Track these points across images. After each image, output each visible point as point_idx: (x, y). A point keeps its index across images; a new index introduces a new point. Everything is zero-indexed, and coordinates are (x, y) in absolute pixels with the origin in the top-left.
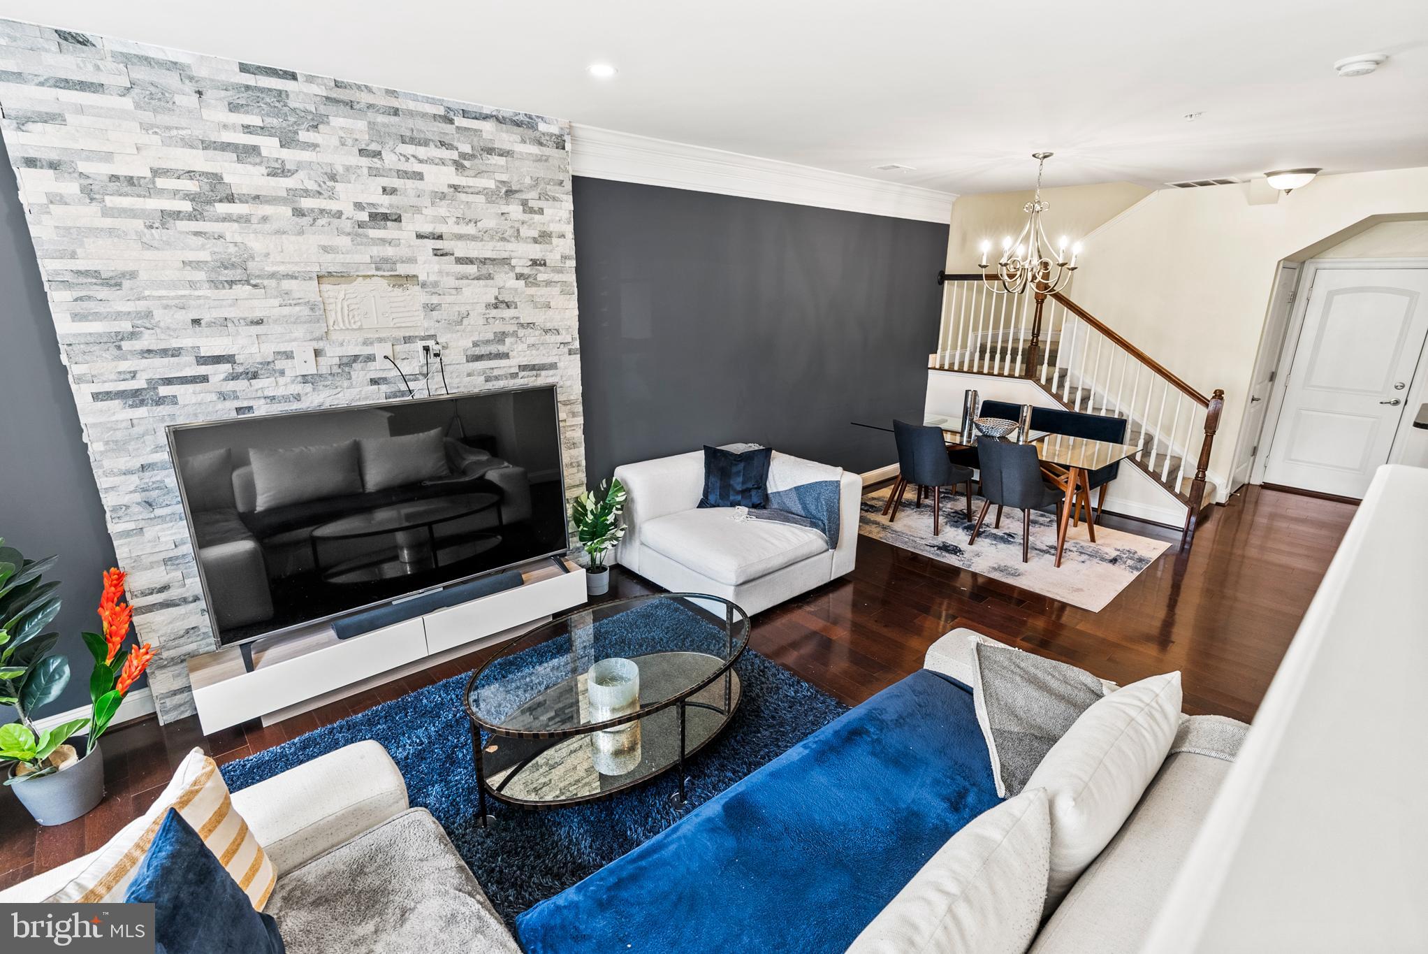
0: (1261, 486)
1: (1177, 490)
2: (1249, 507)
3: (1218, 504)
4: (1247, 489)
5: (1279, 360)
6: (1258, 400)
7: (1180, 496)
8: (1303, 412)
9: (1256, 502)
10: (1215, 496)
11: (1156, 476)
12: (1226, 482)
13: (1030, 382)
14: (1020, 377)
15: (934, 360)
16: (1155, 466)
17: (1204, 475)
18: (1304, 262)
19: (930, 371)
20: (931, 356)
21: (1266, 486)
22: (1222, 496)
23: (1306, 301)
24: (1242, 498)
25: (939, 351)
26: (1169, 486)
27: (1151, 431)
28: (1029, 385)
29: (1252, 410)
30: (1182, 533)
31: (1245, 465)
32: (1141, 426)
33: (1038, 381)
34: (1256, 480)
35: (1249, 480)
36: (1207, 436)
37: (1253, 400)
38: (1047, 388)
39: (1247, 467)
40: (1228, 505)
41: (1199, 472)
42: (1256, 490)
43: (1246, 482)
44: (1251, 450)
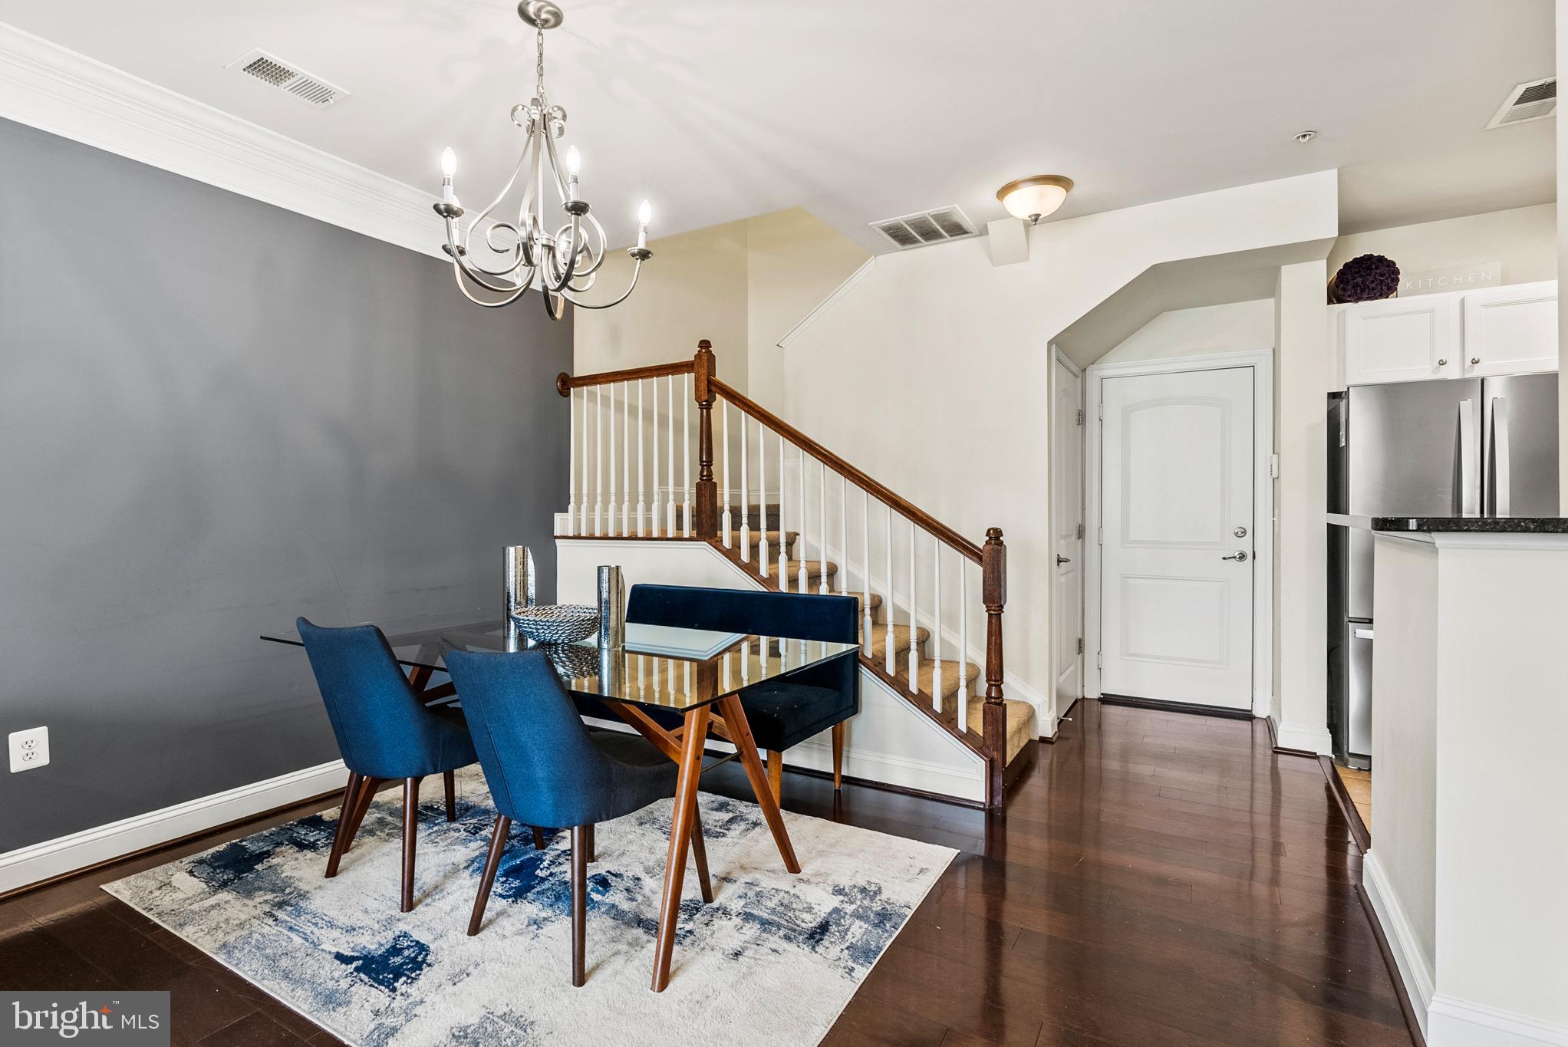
0: (1099, 699)
1: (962, 726)
2: (1091, 739)
3: (1043, 740)
4: (1083, 707)
5: (1083, 509)
6: (1067, 561)
7: (968, 738)
8: (1131, 581)
9: (1100, 726)
10: (1035, 726)
11: (922, 702)
12: (1047, 699)
13: (704, 544)
14: (691, 539)
15: (563, 523)
16: (919, 682)
17: (1000, 692)
18: (1084, 370)
19: (557, 541)
20: (558, 517)
21: (1107, 700)
22: (1046, 726)
23: (1097, 423)
24: (1079, 723)
25: (571, 507)
26: (947, 720)
27: (927, 623)
28: (703, 551)
29: (1063, 579)
30: (982, 814)
31: (1072, 668)
32: (909, 615)
33: (717, 544)
34: (1093, 693)
35: (1083, 693)
36: (990, 615)
37: (1059, 561)
38: (733, 554)
39: (1076, 669)
40: (1059, 738)
41: (990, 686)
42: (1096, 706)
43: (1080, 696)
44: (1075, 646)
